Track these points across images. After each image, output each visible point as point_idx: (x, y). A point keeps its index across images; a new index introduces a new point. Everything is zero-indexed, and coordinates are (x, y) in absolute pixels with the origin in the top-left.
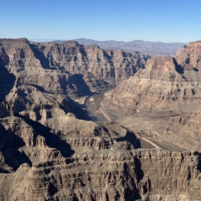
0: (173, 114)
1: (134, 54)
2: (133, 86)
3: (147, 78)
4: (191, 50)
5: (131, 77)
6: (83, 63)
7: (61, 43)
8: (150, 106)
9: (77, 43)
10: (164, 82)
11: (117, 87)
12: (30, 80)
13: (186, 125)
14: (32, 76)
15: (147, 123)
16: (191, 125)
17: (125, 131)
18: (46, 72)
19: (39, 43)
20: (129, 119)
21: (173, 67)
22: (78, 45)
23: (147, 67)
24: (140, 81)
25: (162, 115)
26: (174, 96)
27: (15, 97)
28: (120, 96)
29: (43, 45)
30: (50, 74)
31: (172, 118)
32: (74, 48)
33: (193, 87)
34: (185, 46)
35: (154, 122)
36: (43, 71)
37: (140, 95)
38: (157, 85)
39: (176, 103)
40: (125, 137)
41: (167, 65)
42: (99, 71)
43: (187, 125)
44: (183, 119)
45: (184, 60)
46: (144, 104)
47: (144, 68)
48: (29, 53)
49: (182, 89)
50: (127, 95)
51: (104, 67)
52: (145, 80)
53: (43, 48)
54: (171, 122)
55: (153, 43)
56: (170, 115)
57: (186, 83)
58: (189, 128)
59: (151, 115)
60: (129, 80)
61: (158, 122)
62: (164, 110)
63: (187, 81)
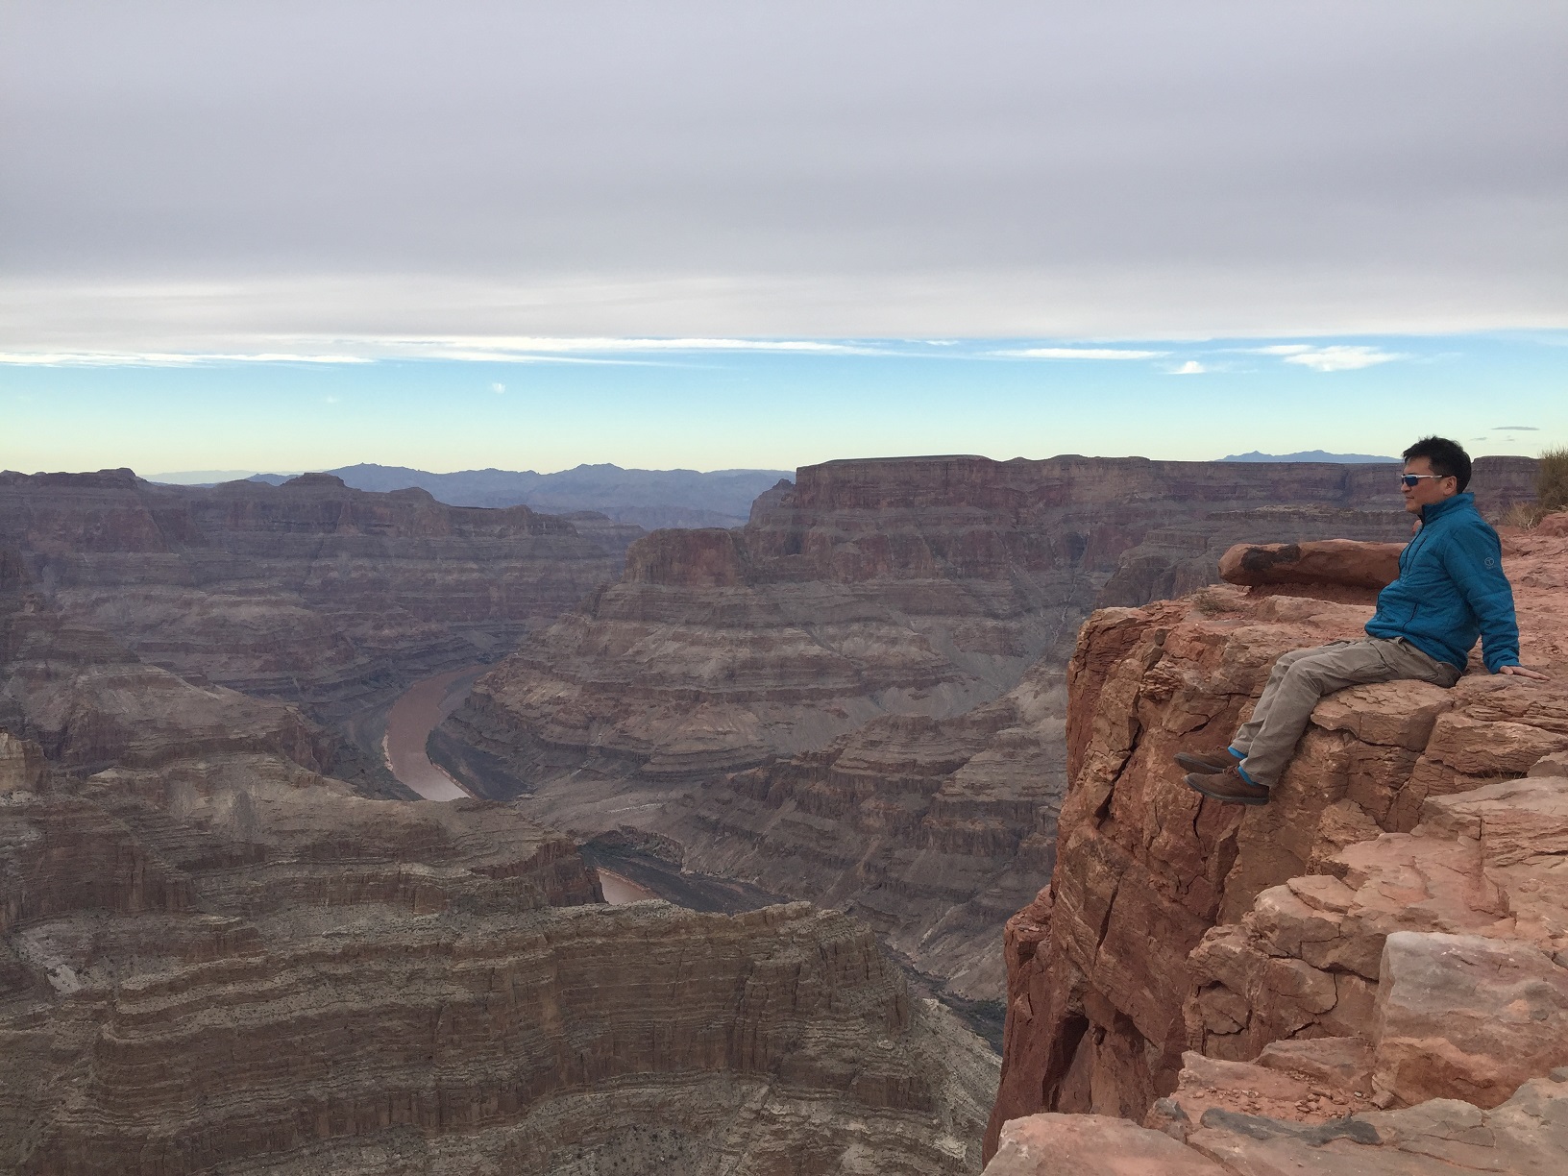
0: (733, 760)
1: (575, 523)
2: (571, 651)
3: (627, 617)
4: (806, 497)
9: (340, 482)
10: (697, 631)
11: (509, 658)
12: (148, 638)
13: (789, 806)
14: (153, 627)
15: (630, 798)
16: (809, 802)
17: (537, 835)
20: (555, 788)
21: (732, 570)
22: (344, 491)
23: (627, 572)
24: (600, 631)
25: (693, 767)
26: (741, 688)
31: (730, 776)
32: (329, 507)
34: (784, 485)
35: (660, 795)
38: (672, 647)
39: (750, 717)
41: (710, 565)
43: (793, 804)
44: (777, 782)
45: (780, 541)
46: (619, 726)
48: (141, 529)
49: (772, 658)
50: (545, 691)
52: (622, 626)
54: (727, 794)
56: (726, 764)
57: (789, 632)
58: (799, 816)
59: (647, 767)
60: (554, 629)
61: (673, 794)
62: (701, 747)
63: (791, 625)
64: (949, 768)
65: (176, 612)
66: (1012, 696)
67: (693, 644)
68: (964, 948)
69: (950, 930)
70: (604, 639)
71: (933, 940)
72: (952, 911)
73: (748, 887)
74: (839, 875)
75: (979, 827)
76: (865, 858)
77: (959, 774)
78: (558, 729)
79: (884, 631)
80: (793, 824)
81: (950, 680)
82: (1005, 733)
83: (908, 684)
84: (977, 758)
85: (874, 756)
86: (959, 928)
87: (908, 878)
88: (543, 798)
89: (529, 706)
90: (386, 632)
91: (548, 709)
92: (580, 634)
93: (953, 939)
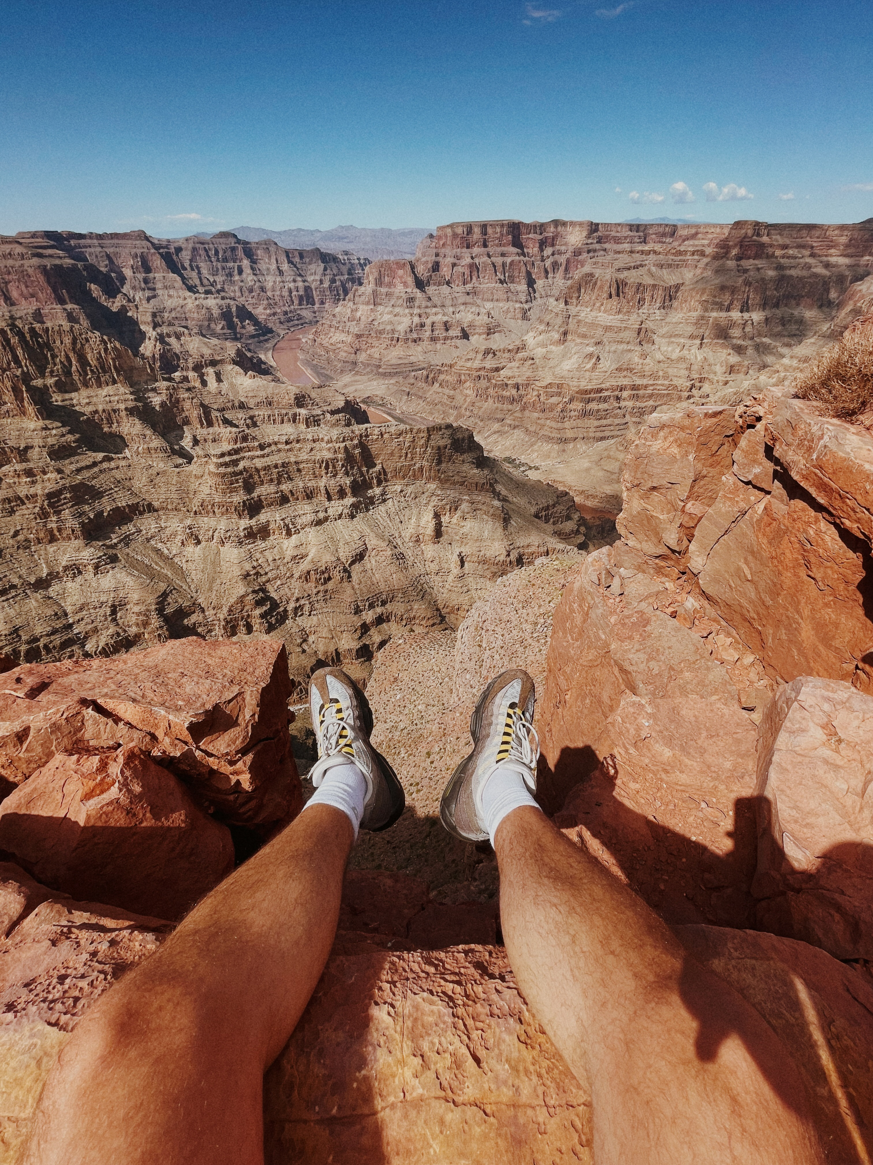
0: (414, 367)
1: (340, 257)
2: (346, 319)
3: (368, 303)
4: (441, 243)
5: (341, 302)
6: (255, 279)
7: (208, 238)
8: (377, 356)
9: (235, 236)
10: (397, 310)
11: (320, 323)
12: (173, 314)
13: (436, 385)
14: (175, 309)
15: (375, 383)
16: (444, 384)
17: (343, 398)
18: (196, 299)
19: (168, 241)
20: (347, 378)
21: (410, 280)
22: (239, 241)
23: (365, 281)
24: (357, 310)
25: (398, 370)
26: (415, 336)
27: (158, 348)
28: (327, 339)
29: (176, 245)
30: (205, 302)
31: (413, 373)
32: (233, 249)
33: (445, 319)
34: (431, 236)
35: (386, 382)
36: (190, 297)
37: (359, 336)
38: (386, 317)
39: (419, 349)
40: (343, 408)
41: (401, 277)
42: (286, 293)
43: (438, 385)
44: (431, 376)
45: (430, 266)
46: (368, 352)
47: (361, 284)
48: (157, 262)
49: (428, 322)
50: (338, 337)
51: (292, 285)
52: (366, 308)
53: (179, 250)
54: (412, 381)
55: (372, 230)
56: (411, 369)
57: (434, 310)
58: (440, 390)
59: (380, 370)
60: (337, 310)
61: (392, 381)
62: (401, 362)
63: (435, 307)
64: (497, 370)
65: (181, 302)
66: (525, 338)
67: (395, 316)
68: (500, 439)
69: (495, 433)
70: (358, 314)
71: (488, 436)
72: (496, 426)
73: (421, 418)
74: (456, 413)
75: (508, 394)
76: (465, 406)
77: (502, 372)
78: (344, 354)
79: (473, 309)
80: (439, 393)
81: (500, 332)
82: (520, 355)
83: (483, 333)
84: (510, 365)
85: (469, 364)
86: (498, 432)
87: (480, 414)
88: (341, 383)
89: (332, 344)
90: (268, 311)
91: (339, 346)
92: (349, 311)
93: (496, 436)
